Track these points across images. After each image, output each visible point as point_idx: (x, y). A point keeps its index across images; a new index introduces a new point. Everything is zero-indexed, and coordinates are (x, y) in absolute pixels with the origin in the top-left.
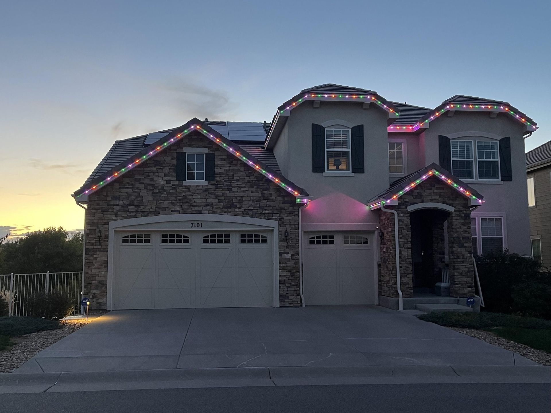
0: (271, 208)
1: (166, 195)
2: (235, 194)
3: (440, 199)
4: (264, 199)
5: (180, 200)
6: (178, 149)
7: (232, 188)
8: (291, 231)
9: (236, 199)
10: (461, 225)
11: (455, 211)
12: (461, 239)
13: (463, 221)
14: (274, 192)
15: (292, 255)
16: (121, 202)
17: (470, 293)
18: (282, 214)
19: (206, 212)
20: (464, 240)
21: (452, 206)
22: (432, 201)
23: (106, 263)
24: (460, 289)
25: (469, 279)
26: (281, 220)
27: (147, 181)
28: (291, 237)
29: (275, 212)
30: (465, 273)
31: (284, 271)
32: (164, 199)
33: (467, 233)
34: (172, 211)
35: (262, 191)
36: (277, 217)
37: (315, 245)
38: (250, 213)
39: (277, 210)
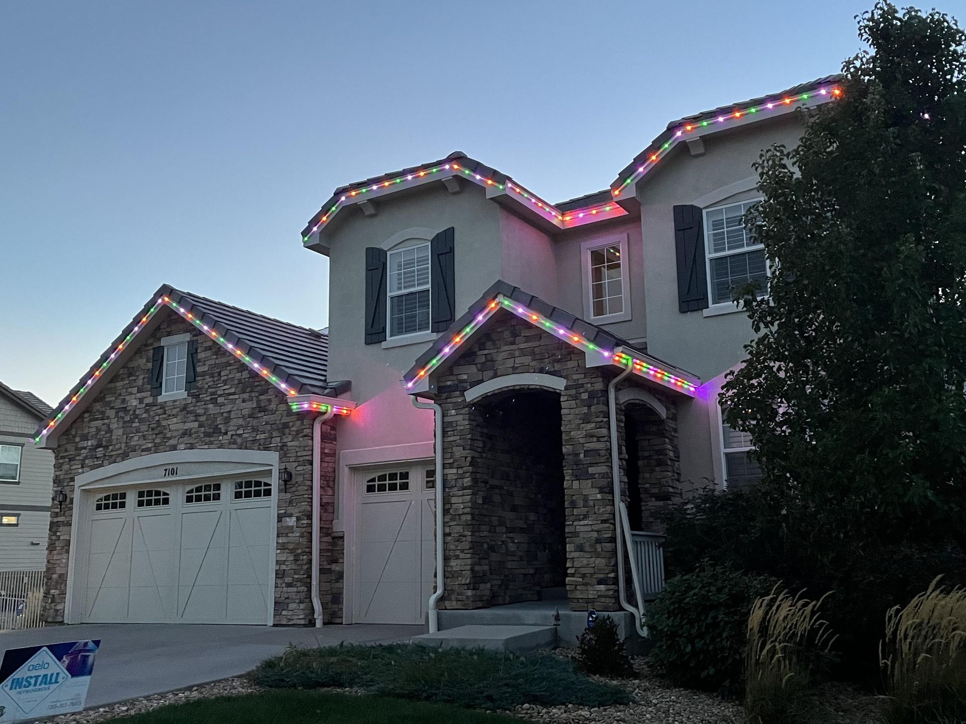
0: (268, 427)
1: (138, 424)
2: (221, 409)
3: (533, 363)
4: (259, 412)
5: (153, 429)
6: (155, 343)
7: (217, 398)
8: (299, 468)
9: (221, 418)
10: (581, 422)
11: (566, 388)
12: (582, 456)
13: (585, 410)
14: (274, 396)
15: (298, 519)
16: (90, 443)
17: (603, 600)
18: (284, 437)
19: (182, 446)
20: (588, 460)
21: (561, 377)
22: (515, 370)
23: (68, 543)
24: (578, 587)
25: (600, 562)
26: (282, 450)
27: (118, 404)
28: (297, 483)
29: (275, 434)
30: (590, 545)
31: (284, 553)
32: (135, 431)
33: (595, 439)
34: (143, 450)
35: (257, 397)
36: (276, 445)
37: (377, 496)
38: (239, 440)
39: (278, 429)
